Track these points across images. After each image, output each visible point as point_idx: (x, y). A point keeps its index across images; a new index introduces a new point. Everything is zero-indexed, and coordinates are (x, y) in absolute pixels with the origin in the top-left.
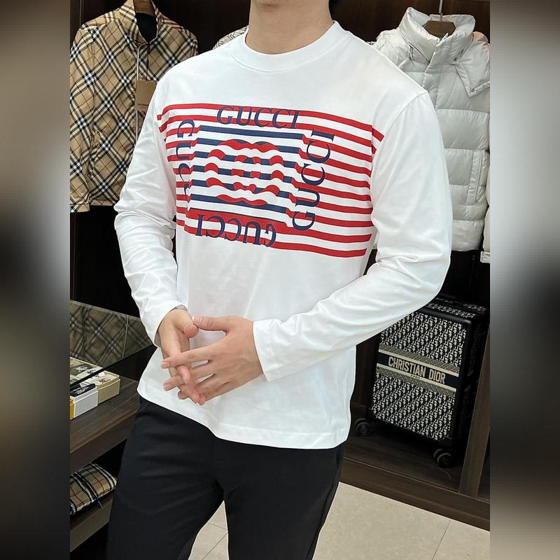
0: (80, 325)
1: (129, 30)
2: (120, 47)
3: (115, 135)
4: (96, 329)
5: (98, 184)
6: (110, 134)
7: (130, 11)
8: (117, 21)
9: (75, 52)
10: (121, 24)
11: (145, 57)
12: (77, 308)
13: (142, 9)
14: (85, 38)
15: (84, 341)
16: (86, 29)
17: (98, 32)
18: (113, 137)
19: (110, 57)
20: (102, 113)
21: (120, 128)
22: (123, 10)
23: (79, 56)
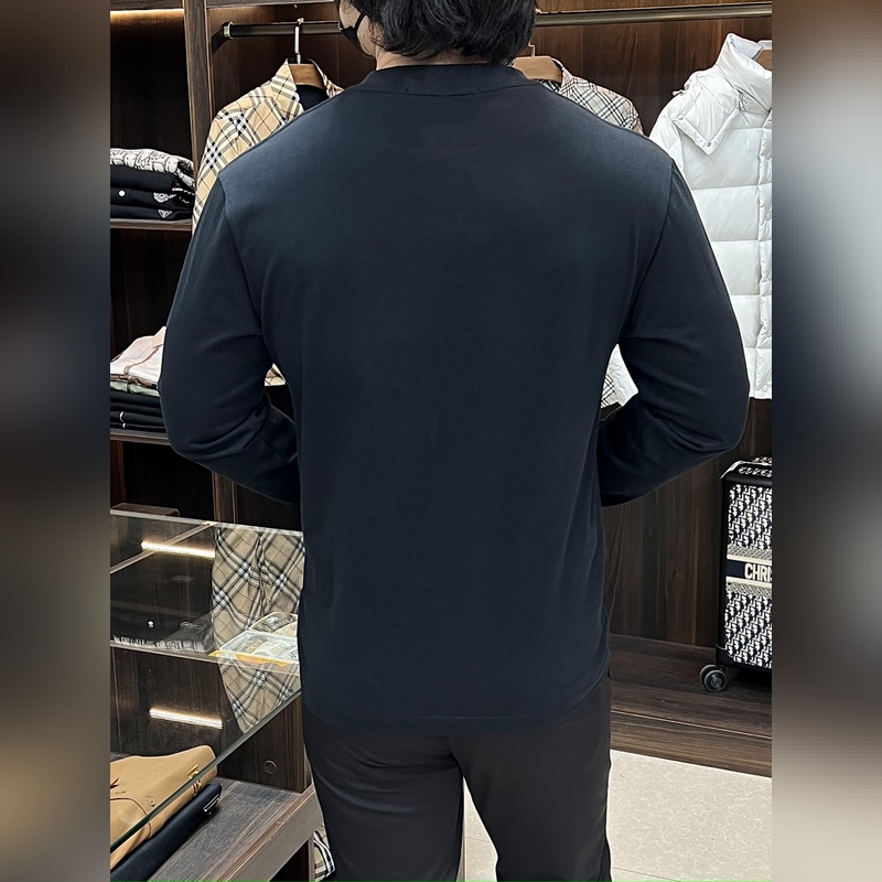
0: (255, 574)
1: (289, 114)
4: (278, 577)
7: (288, 83)
8: (269, 101)
9: (212, 155)
10: (275, 105)
12: (250, 547)
13: (302, 80)
14: (226, 133)
15: (263, 598)
16: (226, 118)
17: (243, 121)
22: (276, 83)
23: (219, 160)
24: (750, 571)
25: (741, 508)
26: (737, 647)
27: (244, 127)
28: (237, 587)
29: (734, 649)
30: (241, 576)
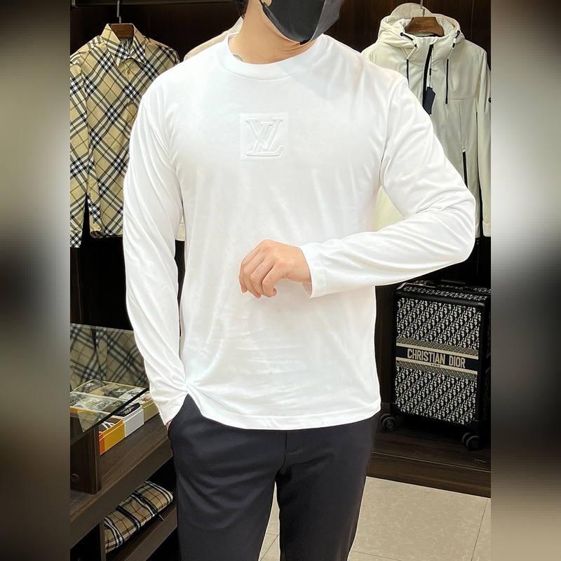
24: (411, 354)
25: (405, 313)
26: (403, 403)
29: (401, 404)
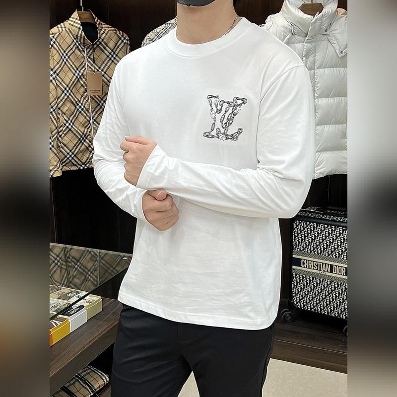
0: (64, 263)
1: (77, 36)
2: (72, 49)
3: (75, 116)
4: (76, 264)
5: (66, 154)
6: (71, 116)
7: (76, 21)
8: (67, 29)
10: (71, 32)
11: (91, 55)
12: (60, 250)
13: (85, 19)
15: (68, 274)
17: (54, 40)
18: (74, 117)
19: (65, 57)
20: (63, 101)
21: (78, 110)
22: (71, 21)
24: (304, 263)
25: (299, 232)
26: (298, 301)
27: (54, 43)
28: (54, 269)
29: (297, 303)
30: (57, 264)
